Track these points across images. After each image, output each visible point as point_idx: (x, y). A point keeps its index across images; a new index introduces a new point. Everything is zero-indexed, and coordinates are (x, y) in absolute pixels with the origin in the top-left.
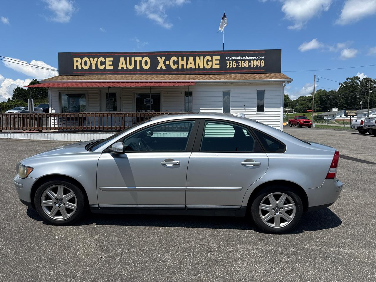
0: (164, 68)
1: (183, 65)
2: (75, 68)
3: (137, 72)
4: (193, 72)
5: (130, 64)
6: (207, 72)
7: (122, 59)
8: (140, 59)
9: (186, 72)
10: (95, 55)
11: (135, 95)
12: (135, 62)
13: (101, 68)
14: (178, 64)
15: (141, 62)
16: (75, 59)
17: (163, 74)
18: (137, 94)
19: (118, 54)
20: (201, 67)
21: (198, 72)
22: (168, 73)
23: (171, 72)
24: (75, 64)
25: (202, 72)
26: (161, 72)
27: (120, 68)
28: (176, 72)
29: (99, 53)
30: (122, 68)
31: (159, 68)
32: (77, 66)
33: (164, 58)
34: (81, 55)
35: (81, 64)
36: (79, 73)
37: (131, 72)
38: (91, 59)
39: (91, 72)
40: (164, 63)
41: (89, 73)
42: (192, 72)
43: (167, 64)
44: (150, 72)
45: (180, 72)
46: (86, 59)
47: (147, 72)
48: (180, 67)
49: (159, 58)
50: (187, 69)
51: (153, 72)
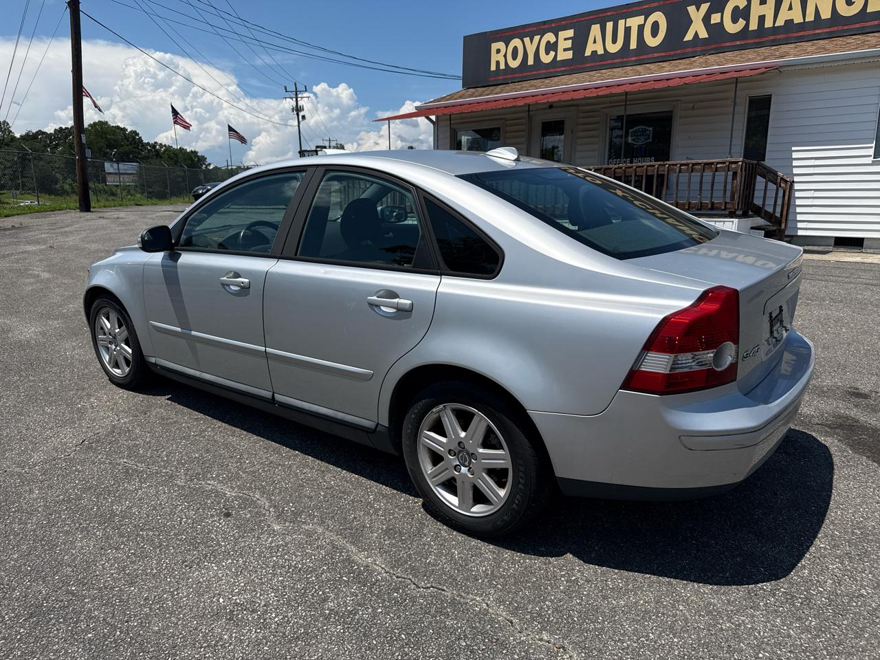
0: (703, 34)
1: (762, 19)
2: (493, 68)
3: (629, 59)
4: (795, 35)
5: (614, 41)
6: (845, 28)
7: (595, 30)
8: (639, 20)
9: (772, 38)
10: (535, 29)
11: (609, 119)
12: (628, 30)
13: (546, 59)
14: (747, 19)
15: (641, 28)
16: (495, 46)
17: (698, 54)
18: (612, 118)
19: (586, 18)
20: (826, 14)
21: (811, 32)
22: (714, 49)
23: (724, 45)
24: (495, 57)
25: (827, 30)
26: (694, 49)
27: (588, 53)
28: (738, 43)
29: (544, 23)
30: (594, 53)
31: (689, 37)
32: (498, 63)
33: (705, 7)
34: (506, 35)
35: (505, 56)
36: (501, 78)
37: (615, 61)
38: (527, 40)
39: (525, 74)
40: (706, 20)
41: (520, 75)
42: (791, 35)
43: (713, 22)
44: (662, 54)
45: (753, 41)
46: (516, 42)
47: (656, 55)
48: (753, 26)
49: (691, 9)
50: (775, 29)
51: (672, 53)
